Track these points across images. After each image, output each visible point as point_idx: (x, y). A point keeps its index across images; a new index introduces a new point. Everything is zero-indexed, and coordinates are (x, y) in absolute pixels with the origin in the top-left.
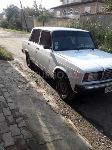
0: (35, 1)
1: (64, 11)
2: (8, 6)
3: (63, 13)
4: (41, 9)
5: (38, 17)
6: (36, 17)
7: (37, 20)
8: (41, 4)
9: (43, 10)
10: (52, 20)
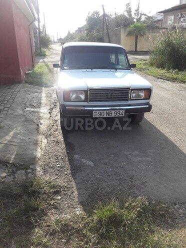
0: (128, 4)
1: (181, 15)
2: (90, 15)
3: (180, 18)
4: (138, 15)
5: (128, 29)
6: (125, 29)
7: (126, 34)
8: (139, 7)
9: (141, 16)
10: (153, 32)
